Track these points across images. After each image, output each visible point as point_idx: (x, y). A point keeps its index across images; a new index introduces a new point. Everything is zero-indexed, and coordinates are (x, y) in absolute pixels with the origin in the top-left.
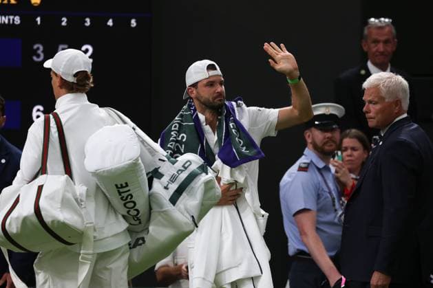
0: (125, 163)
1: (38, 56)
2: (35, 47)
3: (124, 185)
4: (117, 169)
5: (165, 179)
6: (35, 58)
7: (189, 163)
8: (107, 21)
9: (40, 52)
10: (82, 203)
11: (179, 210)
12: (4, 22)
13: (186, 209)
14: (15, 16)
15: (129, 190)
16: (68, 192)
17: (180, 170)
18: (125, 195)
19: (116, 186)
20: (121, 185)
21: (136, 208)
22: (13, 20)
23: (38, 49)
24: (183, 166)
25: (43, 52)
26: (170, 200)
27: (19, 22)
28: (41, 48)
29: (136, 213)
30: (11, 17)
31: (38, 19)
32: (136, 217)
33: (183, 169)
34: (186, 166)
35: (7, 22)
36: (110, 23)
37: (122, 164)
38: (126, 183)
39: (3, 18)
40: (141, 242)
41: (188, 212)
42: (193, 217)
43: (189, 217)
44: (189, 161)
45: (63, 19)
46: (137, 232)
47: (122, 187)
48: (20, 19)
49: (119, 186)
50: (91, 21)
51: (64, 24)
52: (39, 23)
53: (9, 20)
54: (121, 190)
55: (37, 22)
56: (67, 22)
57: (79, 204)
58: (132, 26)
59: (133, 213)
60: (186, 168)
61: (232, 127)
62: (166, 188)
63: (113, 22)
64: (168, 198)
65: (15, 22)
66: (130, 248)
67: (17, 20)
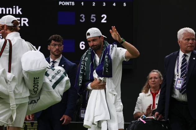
0: (41, 69)
1: (82, 20)
2: (81, 15)
3: (38, 78)
4: (37, 71)
5: (50, 77)
6: (81, 20)
7: (60, 71)
8: (113, 3)
9: (83, 18)
10: (9, 82)
11: (56, 91)
12: (67, 5)
13: (59, 92)
14: (72, 2)
15: (38, 80)
16: (2, 76)
17: (56, 74)
18: (36, 82)
19: (34, 78)
20: (36, 78)
21: (38, 88)
22: (71, 3)
23: (82, 16)
24: (57, 72)
25: (84, 18)
26: (52, 86)
27: (74, 4)
28: (84, 16)
29: (37, 90)
30: (71, 2)
31: (82, 3)
32: (36, 92)
33: (57, 73)
34: (59, 72)
35: (68, 4)
36: (114, 5)
37: (40, 69)
38: (39, 78)
39: (67, 2)
40: (33, 102)
41: (59, 93)
42: (61, 95)
43: (59, 95)
44: (60, 70)
45: (93, 3)
46: (33, 98)
47: (37, 79)
48: (75, 3)
49: (35, 78)
50: (106, 4)
51: (94, 5)
52: (83, 5)
53: (70, 3)
54: (35, 80)
55: (82, 4)
56: (95, 5)
57: (7, 82)
58: (124, 6)
59: (36, 90)
60: (59, 73)
61: (106, 58)
62: (51, 81)
63: (116, 4)
64: (52, 85)
65: (72, 5)
66: (29, 104)
67: (73, 4)
